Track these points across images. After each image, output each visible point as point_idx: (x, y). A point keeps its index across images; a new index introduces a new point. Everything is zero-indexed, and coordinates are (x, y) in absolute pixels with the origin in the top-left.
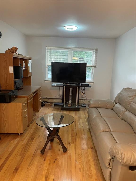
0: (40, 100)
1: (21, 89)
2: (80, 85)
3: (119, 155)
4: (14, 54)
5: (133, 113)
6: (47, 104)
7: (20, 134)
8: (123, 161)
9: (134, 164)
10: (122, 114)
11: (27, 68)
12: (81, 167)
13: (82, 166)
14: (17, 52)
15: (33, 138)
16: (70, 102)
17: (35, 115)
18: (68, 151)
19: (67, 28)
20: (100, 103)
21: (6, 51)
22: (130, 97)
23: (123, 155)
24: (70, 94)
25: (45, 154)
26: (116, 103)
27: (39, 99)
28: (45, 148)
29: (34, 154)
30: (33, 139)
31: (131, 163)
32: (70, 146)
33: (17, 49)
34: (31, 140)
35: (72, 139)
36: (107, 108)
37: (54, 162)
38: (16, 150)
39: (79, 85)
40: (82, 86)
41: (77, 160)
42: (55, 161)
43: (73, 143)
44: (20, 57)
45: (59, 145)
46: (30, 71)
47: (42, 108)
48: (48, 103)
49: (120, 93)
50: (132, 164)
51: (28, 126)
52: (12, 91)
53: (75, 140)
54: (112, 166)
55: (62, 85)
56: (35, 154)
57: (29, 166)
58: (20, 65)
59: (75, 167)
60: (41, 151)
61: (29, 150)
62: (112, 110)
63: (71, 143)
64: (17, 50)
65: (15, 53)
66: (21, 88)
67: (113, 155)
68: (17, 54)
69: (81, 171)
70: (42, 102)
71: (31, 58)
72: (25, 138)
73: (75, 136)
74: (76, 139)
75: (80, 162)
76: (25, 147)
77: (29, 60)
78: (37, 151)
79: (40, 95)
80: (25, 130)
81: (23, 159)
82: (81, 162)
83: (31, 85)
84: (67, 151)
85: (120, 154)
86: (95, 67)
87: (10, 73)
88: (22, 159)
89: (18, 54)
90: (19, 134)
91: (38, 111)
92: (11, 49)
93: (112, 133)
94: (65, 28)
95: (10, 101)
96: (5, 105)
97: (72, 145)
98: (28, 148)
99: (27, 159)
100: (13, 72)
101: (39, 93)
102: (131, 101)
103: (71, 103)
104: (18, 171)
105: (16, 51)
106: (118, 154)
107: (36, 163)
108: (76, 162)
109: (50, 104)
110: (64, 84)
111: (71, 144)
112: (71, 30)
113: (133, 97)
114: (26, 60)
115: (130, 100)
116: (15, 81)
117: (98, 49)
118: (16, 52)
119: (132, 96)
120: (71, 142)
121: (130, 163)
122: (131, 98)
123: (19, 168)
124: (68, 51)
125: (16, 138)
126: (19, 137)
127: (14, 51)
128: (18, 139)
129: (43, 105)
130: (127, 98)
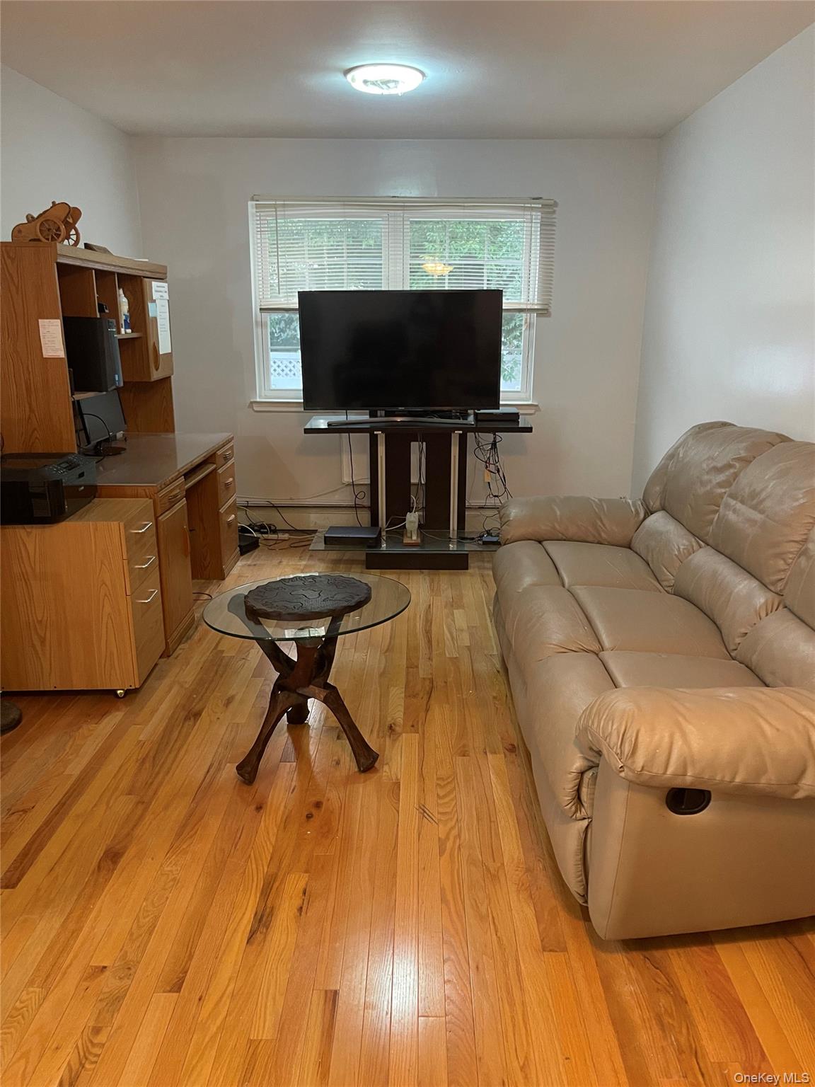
0: (228, 512)
1: (118, 451)
2: (471, 419)
3: (614, 739)
4: (58, 245)
5: (727, 552)
6: (274, 536)
7: (127, 692)
8: (634, 762)
9: (685, 775)
10: (678, 564)
11: (146, 333)
12: (448, 834)
13: (452, 828)
14: (77, 234)
15: (198, 708)
16: (412, 519)
17: (206, 597)
18: (386, 768)
19: (365, 82)
20: (558, 513)
21: (17, 231)
22: (718, 470)
23: (631, 735)
24: (414, 480)
25: (259, 784)
26: (649, 512)
27: (222, 511)
28: (258, 750)
29: (205, 784)
30: (197, 715)
31: (670, 771)
32: (395, 741)
33: (75, 214)
34: (187, 718)
35: (406, 708)
36: (598, 543)
37: (309, 817)
38: (110, 767)
39: (461, 421)
40: (481, 425)
41: (431, 805)
42: (314, 811)
43: (413, 726)
44: (95, 262)
45: (338, 738)
46: (164, 347)
47: (244, 563)
48: (275, 531)
49: (671, 456)
50: (675, 775)
51: (166, 654)
52: (65, 459)
53: (422, 714)
54: (592, 805)
55: (367, 426)
56: (211, 783)
57: (179, 835)
58: (101, 310)
59: (416, 836)
60: (238, 768)
61: (174, 766)
62: (630, 548)
63: (398, 729)
64: (75, 222)
65: (68, 237)
66: (114, 445)
67: (591, 749)
68: (81, 245)
69: (448, 851)
70: (243, 530)
71: (166, 267)
72: (153, 712)
73: (426, 697)
74: (427, 711)
75: (441, 810)
76: (151, 754)
77: (155, 284)
78: (218, 769)
79: (227, 485)
80: (150, 674)
81: (146, 809)
82: (448, 810)
83: (173, 431)
84: (377, 765)
85: (618, 733)
86: (543, 312)
87: (45, 355)
88: (141, 807)
89: (87, 246)
90: (116, 695)
91: (224, 579)
92: (42, 219)
93: (606, 655)
94: (353, 80)
95: (55, 516)
96: (29, 534)
97: (408, 740)
98: (172, 756)
99: (166, 808)
100: (61, 353)
101: (220, 471)
102: (723, 490)
103: (420, 526)
104: (123, 861)
105: (70, 226)
106: (610, 734)
107: (214, 824)
108: (423, 811)
109: (286, 536)
110: (376, 416)
111: (400, 734)
112: (385, 91)
113: (732, 471)
114: (134, 284)
115: (720, 485)
116: (78, 401)
117: (556, 204)
118: (73, 232)
119: (729, 466)
120: (400, 721)
121: (665, 773)
122: (721, 477)
123: (125, 848)
124: (378, 223)
125: (104, 715)
126: (118, 710)
127: (58, 229)
128: (114, 719)
129: (248, 546)
130: (706, 477)
